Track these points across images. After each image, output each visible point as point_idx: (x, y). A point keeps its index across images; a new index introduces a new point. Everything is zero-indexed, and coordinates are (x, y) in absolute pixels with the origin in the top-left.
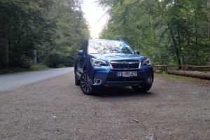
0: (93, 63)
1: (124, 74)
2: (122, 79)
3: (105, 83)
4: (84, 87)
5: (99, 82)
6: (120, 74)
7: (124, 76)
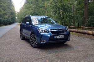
0: (40, 31)
1: (58, 37)
2: (57, 39)
3: (48, 42)
4: (33, 43)
5: (44, 42)
6: (56, 37)
7: (58, 38)
